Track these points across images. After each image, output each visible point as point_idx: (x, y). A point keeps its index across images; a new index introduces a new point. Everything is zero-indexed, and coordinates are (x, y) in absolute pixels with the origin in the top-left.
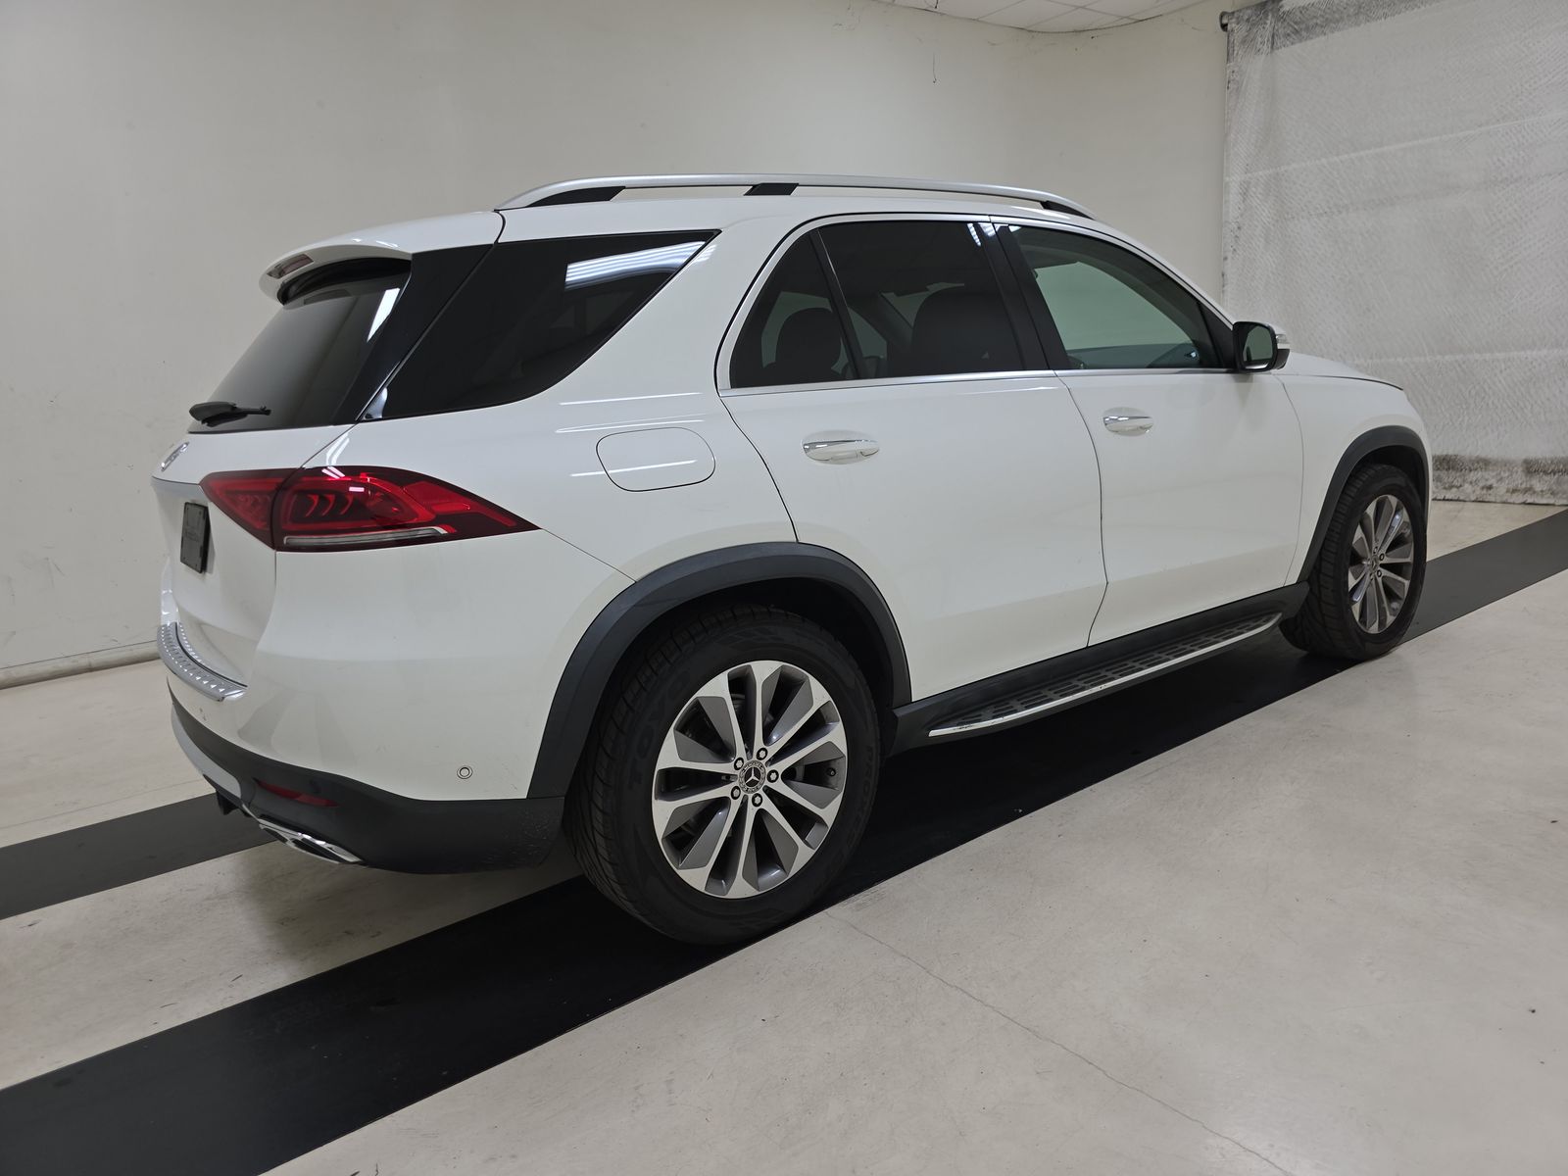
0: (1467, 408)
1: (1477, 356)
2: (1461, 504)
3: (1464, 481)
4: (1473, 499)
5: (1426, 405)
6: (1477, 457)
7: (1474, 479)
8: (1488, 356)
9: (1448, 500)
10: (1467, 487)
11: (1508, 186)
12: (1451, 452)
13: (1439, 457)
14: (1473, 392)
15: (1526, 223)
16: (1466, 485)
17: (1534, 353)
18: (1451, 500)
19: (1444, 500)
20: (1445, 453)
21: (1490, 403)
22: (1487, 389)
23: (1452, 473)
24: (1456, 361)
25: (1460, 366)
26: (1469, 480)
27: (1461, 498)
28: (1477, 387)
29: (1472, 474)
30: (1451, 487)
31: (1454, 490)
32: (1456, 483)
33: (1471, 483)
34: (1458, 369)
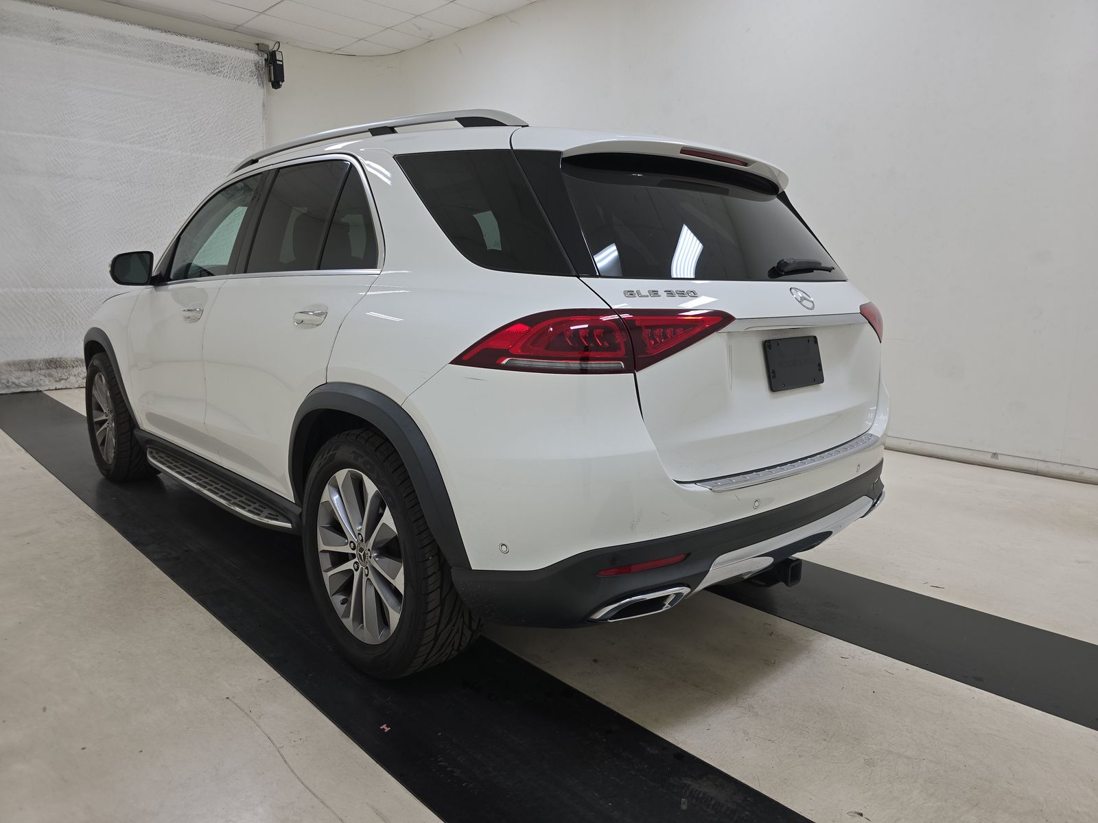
0: (63, 325)
1: (63, 290)
2: (68, 391)
3: (69, 375)
4: (77, 386)
5: (30, 323)
6: (76, 358)
7: (77, 373)
8: (70, 290)
9: (59, 389)
10: (72, 379)
11: (65, 179)
12: (55, 356)
13: (47, 360)
14: (65, 315)
15: (81, 206)
16: (71, 378)
17: (101, 290)
18: (62, 389)
19: (56, 389)
20: (51, 357)
21: (78, 321)
22: (74, 312)
23: (60, 370)
24: (47, 293)
25: (50, 296)
26: (73, 374)
27: (68, 387)
28: (67, 311)
29: (75, 369)
30: (61, 380)
31: (63, 381)
32: (64, 377)
33: (75, 375)
34: (50, 298)
